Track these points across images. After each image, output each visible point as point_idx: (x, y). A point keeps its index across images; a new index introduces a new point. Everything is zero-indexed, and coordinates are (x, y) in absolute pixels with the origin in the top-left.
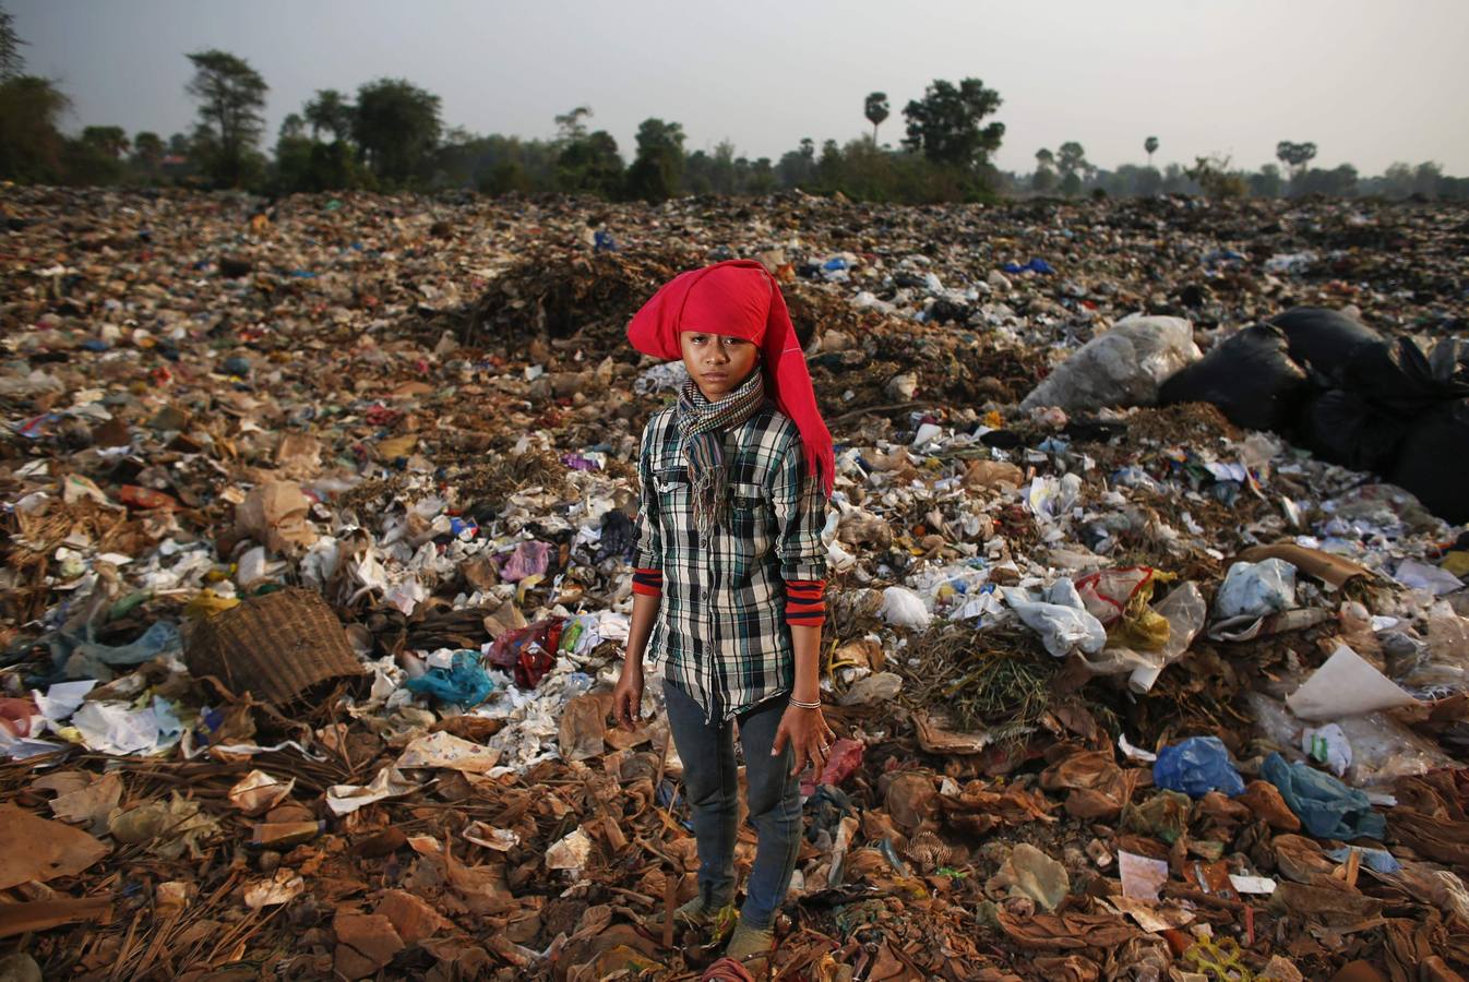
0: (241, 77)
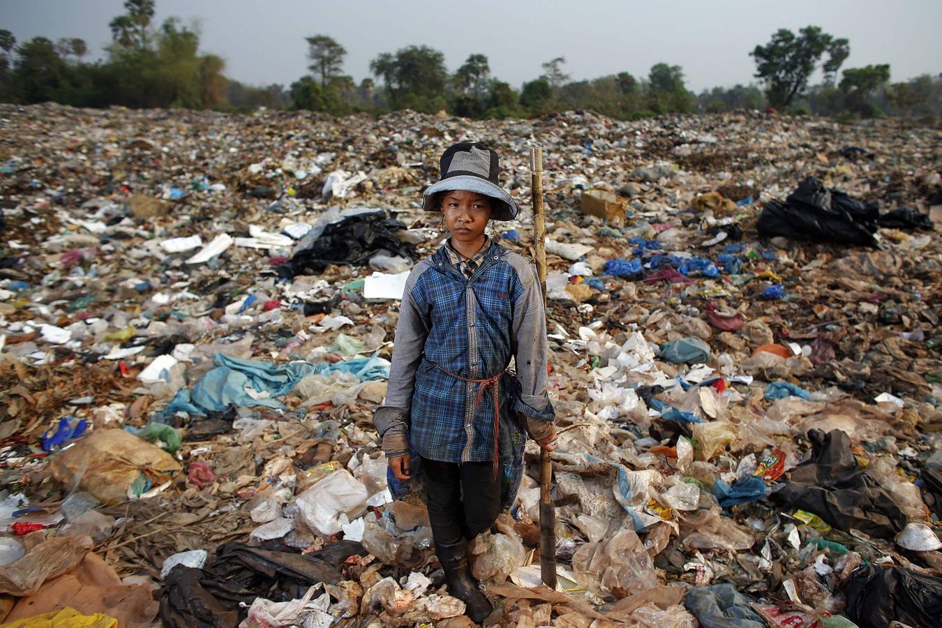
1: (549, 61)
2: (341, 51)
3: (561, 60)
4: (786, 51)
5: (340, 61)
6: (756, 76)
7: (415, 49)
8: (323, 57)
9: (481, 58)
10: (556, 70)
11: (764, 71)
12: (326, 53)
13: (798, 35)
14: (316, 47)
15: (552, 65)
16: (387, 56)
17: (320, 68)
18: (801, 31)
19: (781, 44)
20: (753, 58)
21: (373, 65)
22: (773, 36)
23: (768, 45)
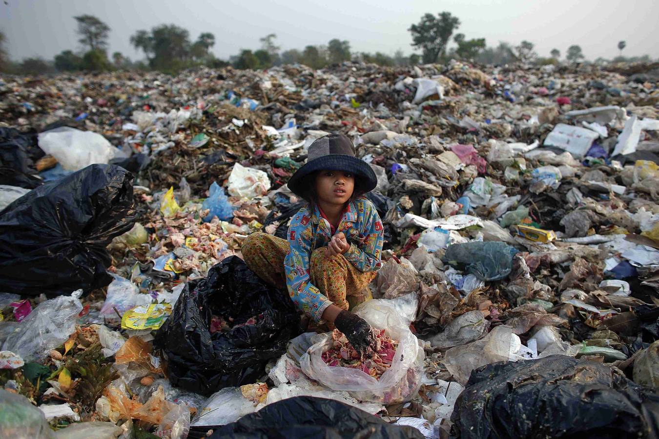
0: (98, 25)
1: (264, 36)
2: (106, 28)
3: (273, 35)
4: (431, 27)
5: (105, 36)
6: (412, 45)
7: (166, 28)
8: (90, 33)
9: (210, 36)
10: (270, 43)
11: (418, 41)
12: (93, 29)
13: (438, 17)
14: (84, 25)
15: (266, 40)
16: (143, 33)
17: (88, 41)
18: (440, 15)
19: (428, 23)
20: (410, 33)
21: (132, 39)
22: (422, 18)
23: (420, 24)
